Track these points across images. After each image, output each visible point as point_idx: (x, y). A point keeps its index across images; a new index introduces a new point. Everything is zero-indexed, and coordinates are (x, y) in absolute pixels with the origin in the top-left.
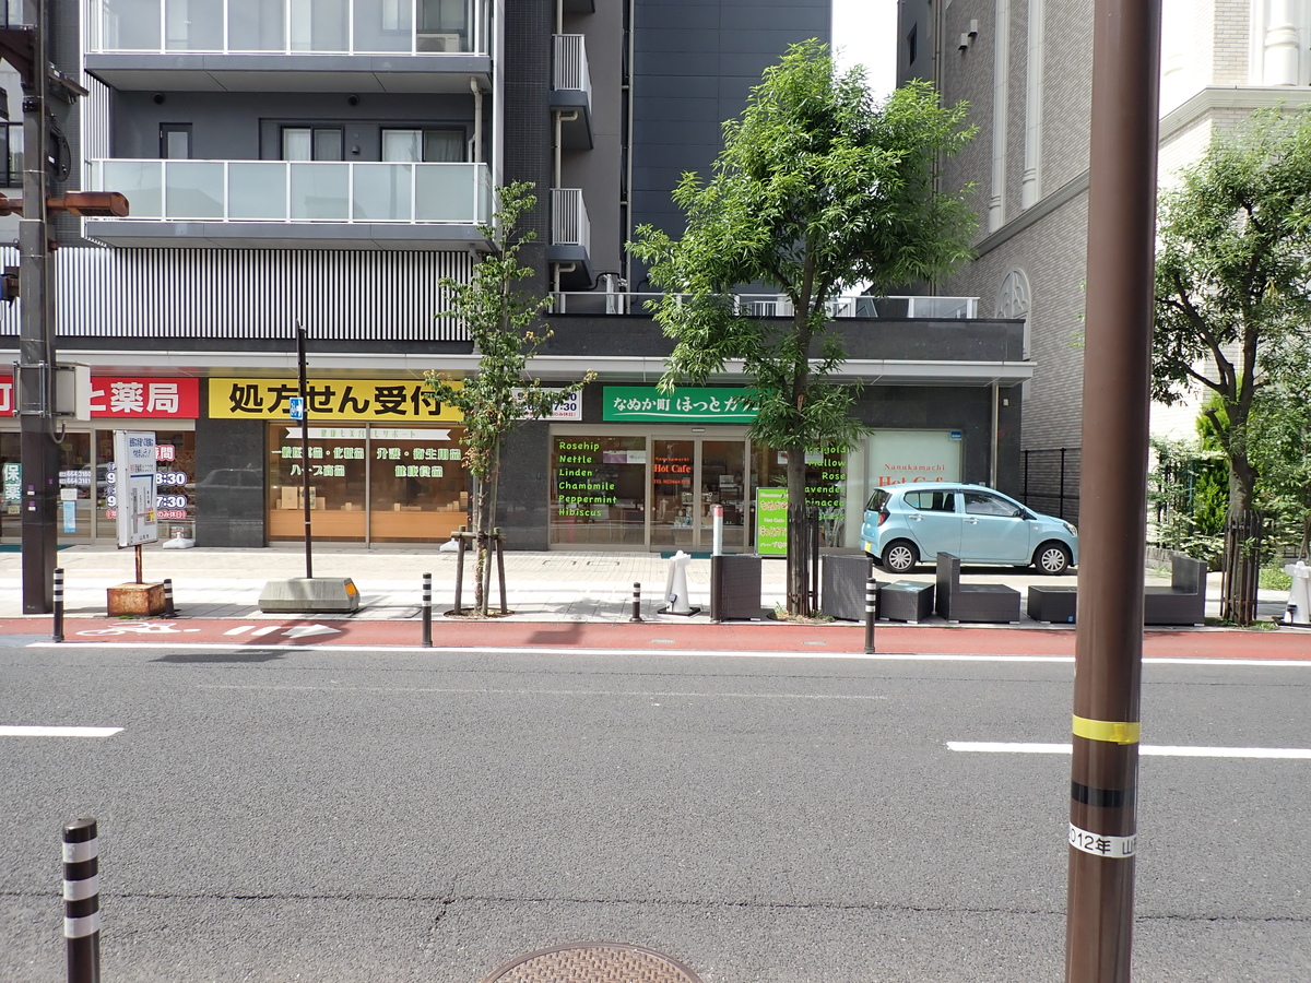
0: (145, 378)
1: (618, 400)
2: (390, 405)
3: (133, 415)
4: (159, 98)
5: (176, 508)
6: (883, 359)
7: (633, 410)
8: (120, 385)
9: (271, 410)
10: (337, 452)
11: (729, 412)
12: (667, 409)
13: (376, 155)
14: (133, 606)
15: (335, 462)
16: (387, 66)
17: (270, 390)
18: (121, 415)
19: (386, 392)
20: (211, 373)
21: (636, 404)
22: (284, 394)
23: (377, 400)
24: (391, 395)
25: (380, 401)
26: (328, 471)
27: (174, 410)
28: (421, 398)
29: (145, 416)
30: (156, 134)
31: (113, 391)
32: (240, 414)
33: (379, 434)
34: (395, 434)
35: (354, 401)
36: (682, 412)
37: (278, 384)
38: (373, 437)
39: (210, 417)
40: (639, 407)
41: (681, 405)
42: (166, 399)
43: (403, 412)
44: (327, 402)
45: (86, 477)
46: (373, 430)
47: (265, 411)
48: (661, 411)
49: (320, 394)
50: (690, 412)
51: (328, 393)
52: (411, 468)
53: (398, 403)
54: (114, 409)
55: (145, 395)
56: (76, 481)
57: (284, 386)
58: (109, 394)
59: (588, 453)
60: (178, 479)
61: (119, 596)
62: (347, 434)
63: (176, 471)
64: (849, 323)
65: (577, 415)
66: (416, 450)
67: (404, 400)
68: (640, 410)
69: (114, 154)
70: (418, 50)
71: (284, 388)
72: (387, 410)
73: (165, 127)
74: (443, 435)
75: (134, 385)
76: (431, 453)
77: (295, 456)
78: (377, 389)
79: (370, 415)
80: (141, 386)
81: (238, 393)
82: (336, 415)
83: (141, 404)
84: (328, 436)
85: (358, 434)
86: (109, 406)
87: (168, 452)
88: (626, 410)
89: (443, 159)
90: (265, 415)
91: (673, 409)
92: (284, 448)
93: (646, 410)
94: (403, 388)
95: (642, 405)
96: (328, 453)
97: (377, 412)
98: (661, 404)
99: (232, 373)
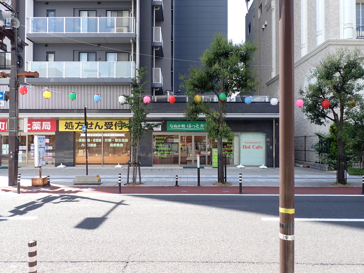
0: (42, 120)
1: (171, 125)
2: (109, 127)
3: (38, 131)
4: (46, 45)
5: (50, 156)
6: (243, 113)
7: (175, 128)
8: (35, 122)
9: (76, 129)
10: (94, 140)
11: (202, 128)
12: (184, 127)
13: (105, 59)
14: (39, 183)
15: (93, 143)
16: (108, 36)
17: (76, 123)
18: (35, 131)
19: (107, 124)
20: (60, 119)
21: (176, 126)
22: (79, 124)
23: (105, 126)
24: (109, 124)
25: (106, 126)
26: (91, 145)
27: (49, 129)
28: (117, 125)
29: (41, 131)
30: (45, 55)
31: (33, 124)
32: (67, 130)
33: (106, 135)
34: (110, 135)
35: (99, 126)
36: (189, 128)
37: (78, 122)
38: (104, 136)
39: (59, 131)
40: (177, 127)
41: (188, 126)
42: (47, 126)
43: (112, 129)
44: (91, 126)
45: (25, 148)
46: (104, 134)
47: (74, 129)
48: (183, 128)
49: (89, 124)
50: (191, 128)
51: (92, 124)
52: (114, 144)
53: (111, 127)
54: (33, 129)
55: (42, 125)
56: (22, 149)
57: (80, 122)
58: (32, 125)
59: (163, 139)
60: (50, 148)
61: (35, 181)
62: (96, 135)
63: (49, 146)
64: (234, 103)
65: (160, 129)
66: (116, 139)
68: (177, 128)
69: (34, 60)
70: (116, 32)
71: (80, 123)
72: (108, 128)
73: (48, 53)
74: (123, 135)
75: (39, 122)
76: (120, 140)
77: (83, 141)
78: (105, 123)
79: (103, 130)
80: (40, 122)
81: (67, 124)
82: (94, 130)
83: (40, 127)
84: (92, 136)
85: (100, 135)
86: (31, 128)
87: (47, 141)
88: (173, 128)
89: (123, 60)
90: (74, 130)
91: (186, 127)
92: (79, 139)
93: (179, 128)
94: (112, 122)
95: (178, 126)
96: (92, 140)
97: (105, 129)
98: (183, 126)
99: (65, 119)
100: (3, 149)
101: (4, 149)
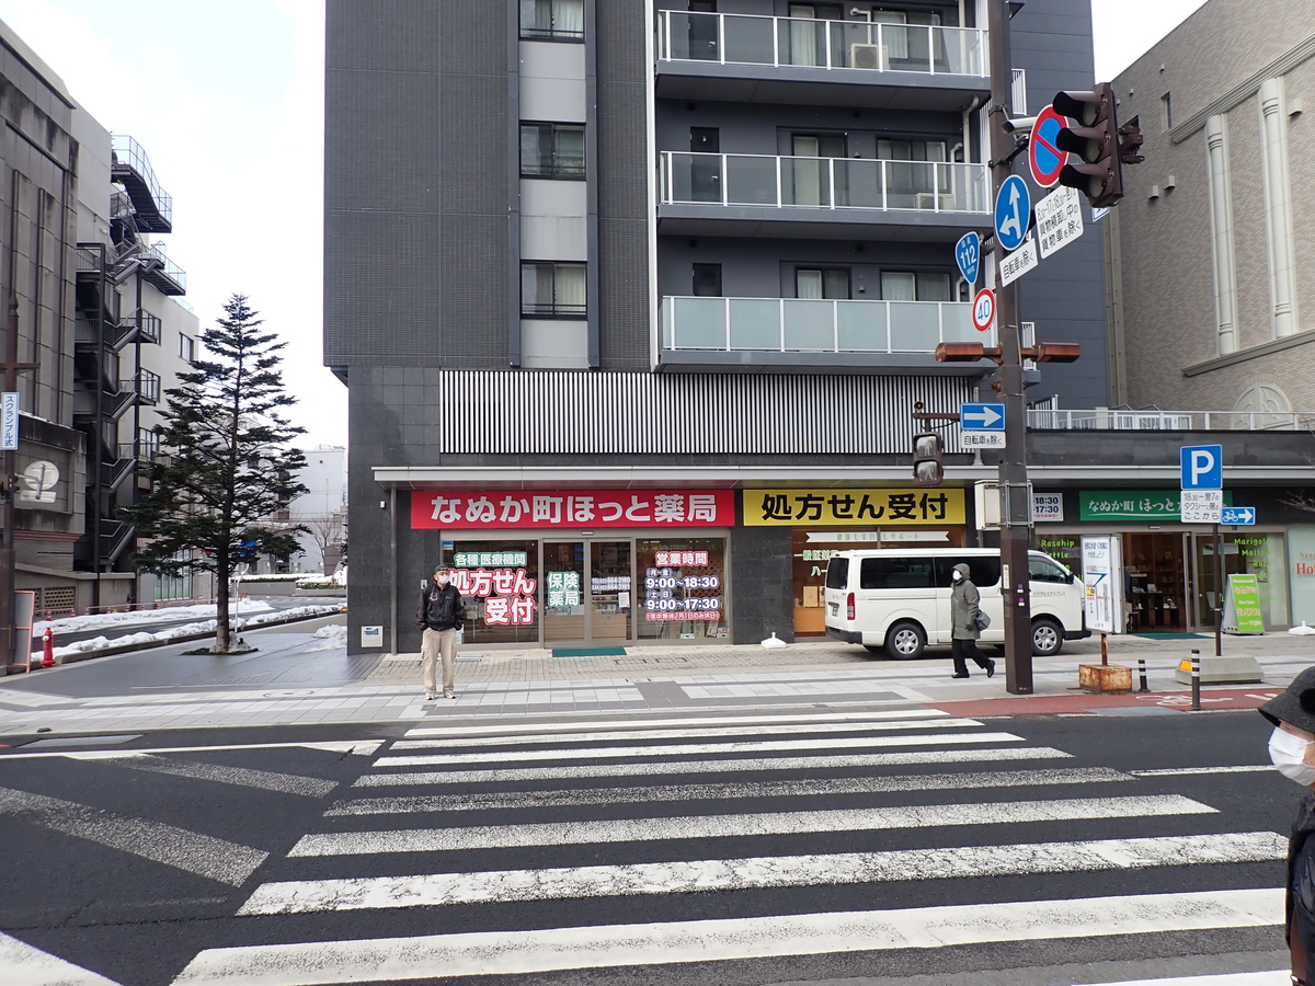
0: (686, 490)
1: (1092, 503)
2: (902, 511)
3: (675, 525)
4: (693, 242)
5: (710, 610)
7: (1105, 511)
8: (663, 497)
9: (799, 517)
12: (1132, 510)
13: (878, 293)
17: (797, 499)
18: (664, 525)
19: (898, 500)
20: (745, 485)
21: (1107, 506)
22: (810, 502)
24: (902, 502)
25: (894, 508)
27: (712, 519)
28: (928, 504)
30: (690, 274)
31: (657, 503)
32: (771, 522)
34: (901, 537)
35: (872, 508)
36: (1144, 512)
37: (804, 494)
38: (883, 540)
39: (745, 525)
40: (1109, 509)
41: (1143, 506)
42: (704, 509)
43: (914, 517)
44: (847, 509)
45: (627, 583)
46: (884, 533)
47: (794, 518)
48: (1128, 512)
49: (841, 502)
50: (1150, 512)
51: (848, 501)
53: (909, 509)
54: (658, 520)
55: (686, 506)
57: (810, 495)
58: (653, 505)
59: (1065, 549)
60: (712, 582)
62: (860, 537)
63: (709, 575)
65: (1060, 517)
67: (914, 506)
68: (1111, 511)
72: (899, 515)
74: (942, 536)
75: (676, 497)
77: (815, 559)
78: (890, 496)
79: (883, 520)
80: (682, 497)
81: (769, 502)
82: (855, 521)
83: (683, 514)
84: (844, 540)
85: (870, 537)
86: (653, 517)
87: (702, 558)
88: (1099, 511)
90: (794, 522)
91: (1137, 510)
92: (805, 551)
93: (1115, 511)
94: (913, 495)
95: (1112, 507)
97: (891, 517)
98: (1127, 505)
99: (763, 485)
100: (552, 589)
101: (556, 589)
